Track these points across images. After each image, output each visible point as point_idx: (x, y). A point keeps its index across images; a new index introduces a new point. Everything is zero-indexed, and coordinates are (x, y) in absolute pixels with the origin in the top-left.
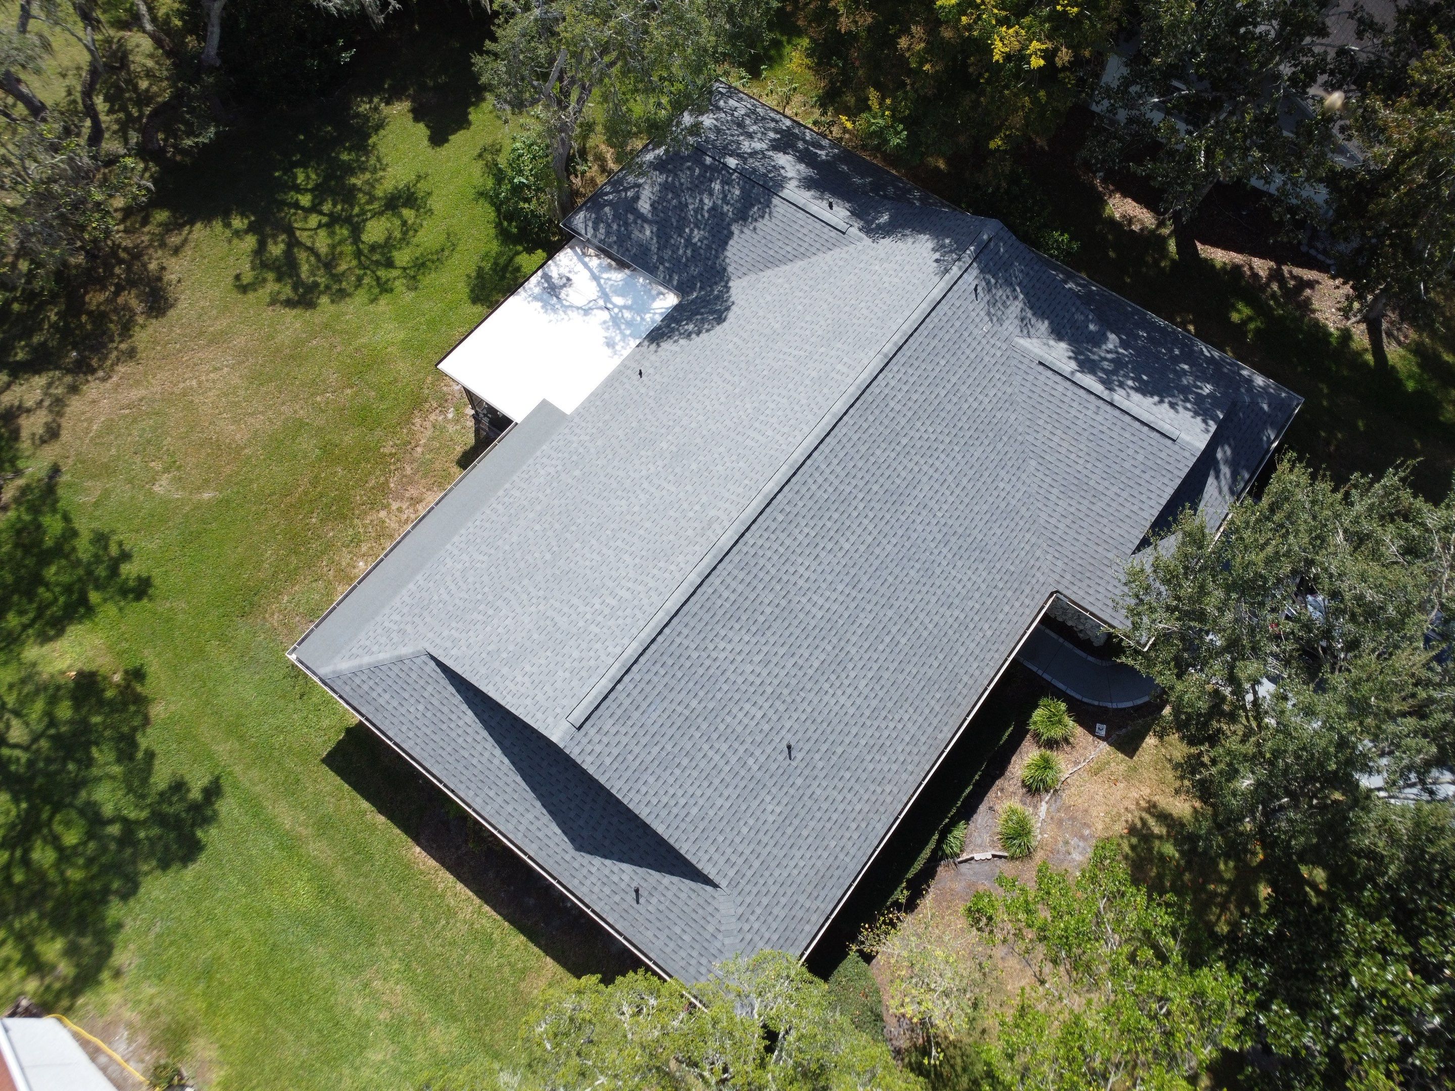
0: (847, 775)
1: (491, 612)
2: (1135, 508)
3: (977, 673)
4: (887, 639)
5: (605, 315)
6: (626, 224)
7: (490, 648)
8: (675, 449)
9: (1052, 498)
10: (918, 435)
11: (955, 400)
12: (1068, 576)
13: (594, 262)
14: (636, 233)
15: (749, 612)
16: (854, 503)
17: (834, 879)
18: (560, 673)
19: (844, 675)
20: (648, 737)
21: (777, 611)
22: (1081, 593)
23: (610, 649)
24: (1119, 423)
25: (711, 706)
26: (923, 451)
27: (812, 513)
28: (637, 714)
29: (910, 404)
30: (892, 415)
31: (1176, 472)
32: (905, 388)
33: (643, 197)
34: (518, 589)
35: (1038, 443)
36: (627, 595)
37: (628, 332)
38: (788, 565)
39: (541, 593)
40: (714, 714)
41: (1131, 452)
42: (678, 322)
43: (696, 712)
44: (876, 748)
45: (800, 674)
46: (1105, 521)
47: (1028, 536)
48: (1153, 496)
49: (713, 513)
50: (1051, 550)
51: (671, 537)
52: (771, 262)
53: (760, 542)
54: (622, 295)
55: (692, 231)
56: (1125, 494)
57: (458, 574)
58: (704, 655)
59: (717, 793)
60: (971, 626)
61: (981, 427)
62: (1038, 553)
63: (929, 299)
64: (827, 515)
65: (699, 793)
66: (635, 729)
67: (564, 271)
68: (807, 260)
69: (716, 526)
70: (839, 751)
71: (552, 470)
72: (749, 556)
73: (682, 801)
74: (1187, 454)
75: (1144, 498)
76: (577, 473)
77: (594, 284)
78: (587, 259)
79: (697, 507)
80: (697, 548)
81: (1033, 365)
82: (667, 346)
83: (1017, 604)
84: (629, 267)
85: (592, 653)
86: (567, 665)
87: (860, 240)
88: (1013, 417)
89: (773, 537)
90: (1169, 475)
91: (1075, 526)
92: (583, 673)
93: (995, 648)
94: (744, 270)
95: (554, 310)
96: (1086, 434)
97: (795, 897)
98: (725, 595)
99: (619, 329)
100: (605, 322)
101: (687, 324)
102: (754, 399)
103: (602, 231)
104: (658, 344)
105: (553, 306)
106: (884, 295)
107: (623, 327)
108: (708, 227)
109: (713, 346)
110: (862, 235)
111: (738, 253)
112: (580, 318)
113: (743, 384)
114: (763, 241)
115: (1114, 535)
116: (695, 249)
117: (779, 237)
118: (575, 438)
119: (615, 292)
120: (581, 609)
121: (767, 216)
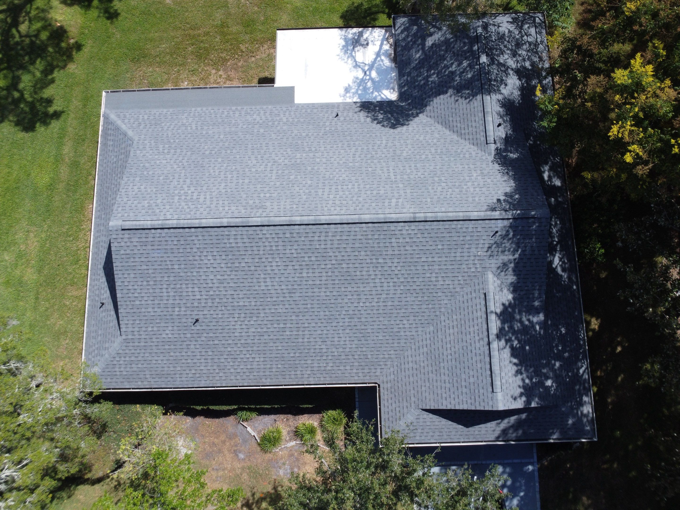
0: (210, 353)
1: (166, 151)
2: (444, 395)
3: (306, 376)
4: (282, 326)
5: (360, 75)
6: (414, 43)
7: (146, 165)
8: (298, 162)
9: (421, 350)
10: (390, 264)
11: (426, 268)
12: (389, 385)
13: (386, 47)
14: (414, 50)
15: (234, 257)
16: (327, 262)
17: (167, 380)
19: (248, 319)
20: (146, 260)
21: (247, 268)
22: (386, 397)
23: (168, 213)
24: (482, 357)
25: (182, 274)
26: (385, 273)
27: (304, 247)
28: (149, 247)
29: (402, 248)
30: (387, 244)
31: (477, 403)
32: (408, 240)
33: (433, 37)
34: (184, 153)
35: (443, 324)
36: (202, 200)
37: (360, 92)
38: (270, 256)
40: (180, 278)
41: (471, 373)
42: (380, 109)
43: (174, 271)
44: (233, 357)
45: (230, 300)
46: (428, 384)
47: (392, 352)
48: (457, 400)
49: (268, 204)
50: (396, 368)
51: (244, 196)
52: (446, 124)
53: (268, 236)
54: (378, 73)
55: (434, 74)
56: (448, 385)
57: (180, 124)
58: (199, 254)
59: (152, 306)
60: (324, 358)
61: (425, 291)
62: (389, 363)
63: (468, 214)
64: (310, 255)
65: (146, 298)
66: (144, 252)
67: (371, 39)
68: (459, 139)
69: (260, 211)
70: (216, 342)
71: (258, 119)
72: (258, 237)
73: (136, 295)
74: (491, 403)
75: (452, 396)
76: (262, 131)
77: (374, 57)
78: (385, 42)
81: (482, 291)
82: (362, 114)
83: (355, 371)
84: (396, 63)
85: (162, 207)
86: (152, 202)
87: (490, 154)
88: (446, 302)
89: (276, 240)
90: (473, 401)
91: (415, 371)
92: (150, 211)
93: (325, 375)
94: (432, 115)
95: (346, 52)
96: (465, 344)
97: (145, 369)
98: (231, 241)
99: (359, 87)
100: (357, 78)
101: (382, 114)
102: (350, 175)
103: (403, 36)
104: (361, 110)
105: (348, 50)
106: (457, 190)
107: (361, 88)
108: (441, 79)
109: (374, 135)
110: (493, 153)
111: (439, 105)
112: (351, 66)
113: (356, 164)
114: (454, 110)
115: (424, 394)
116: (426, 84)
117: (461, 115)
118: (282, 116)
119: (377, 69)
120: (185, 186)
121: (468, 100)
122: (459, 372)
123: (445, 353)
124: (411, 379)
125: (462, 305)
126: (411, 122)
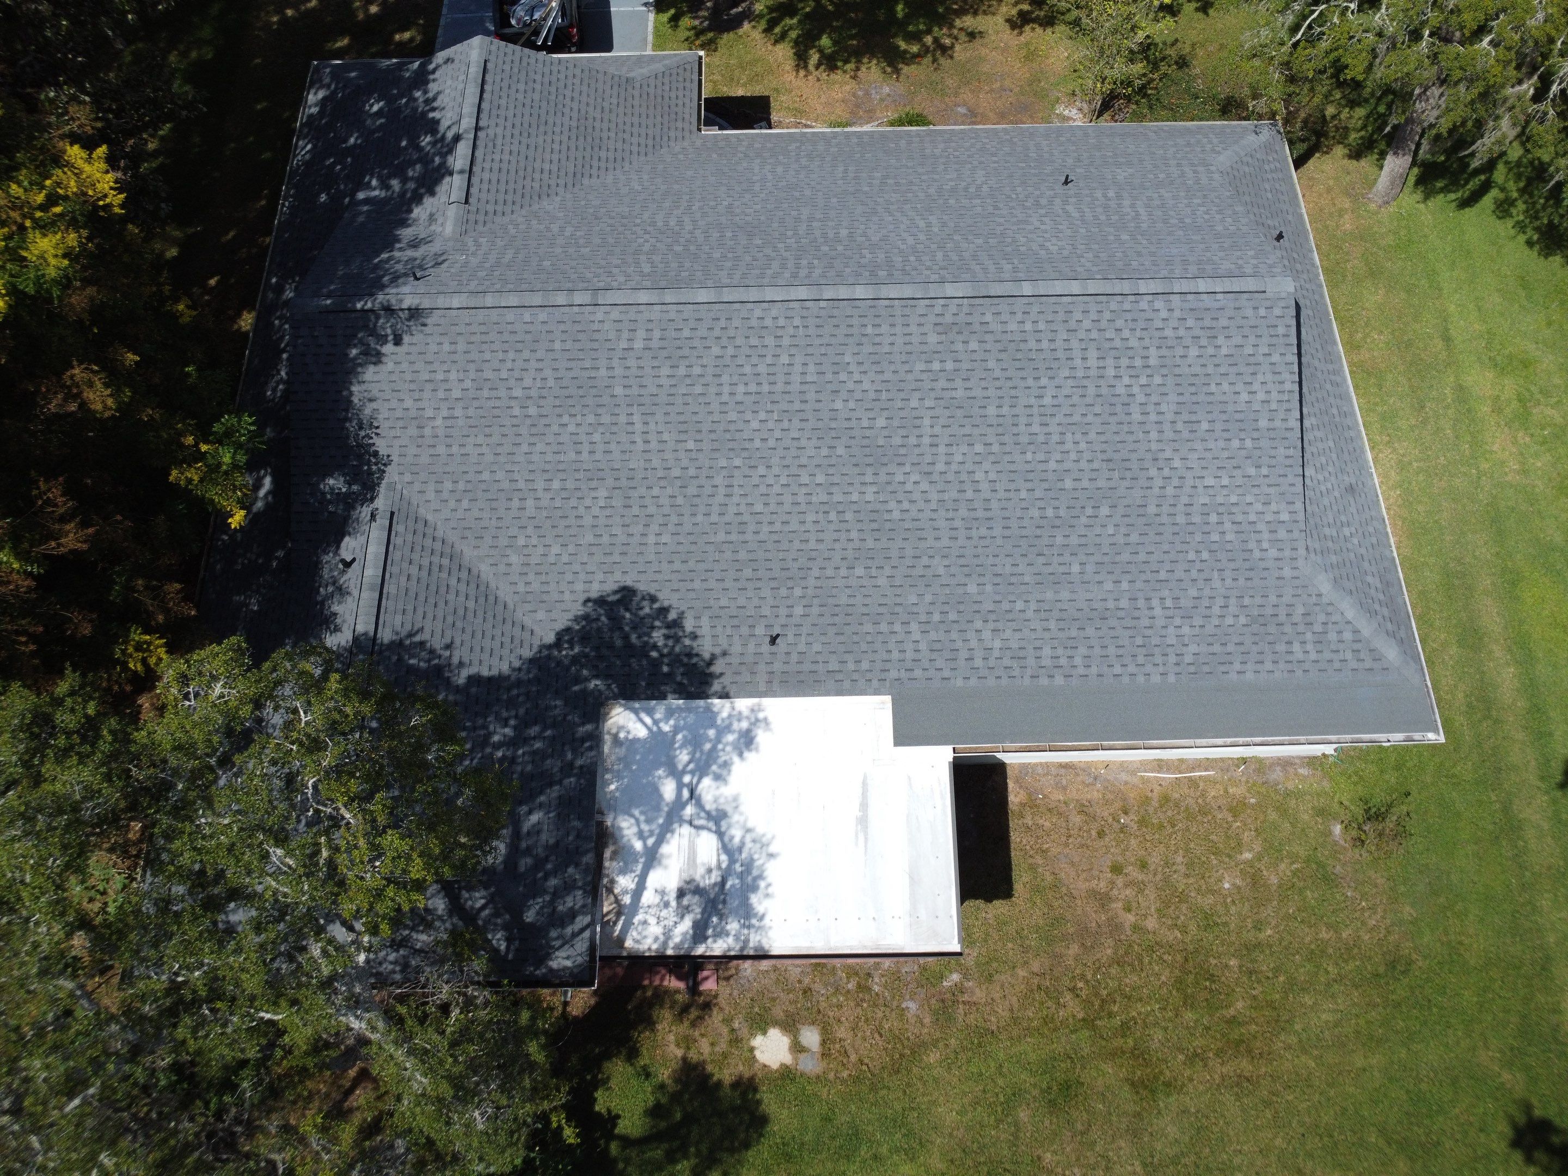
1: (1213, 518)
5: (707, 787)
6: (539, 864)
7: (1252, 471)
8: (869, 471)
9: (611, 155)
10: (659, 244)
11: (582, 241)
13: (625, 883)
14: (544, 838)
16: (794, 245)
18: (1224, 351)
19: (960, 186)
23: (1164, 314)
24: (494, 112)
25: (1111, 229)
26: (671, 235)
27: (845, 260)
28: (1191, 258)
29: (630, 261)
30: (661, 265)
31: (518, 55)
32: (616, 270)
34: (1165, 509)
35: (561, 182)
36: (1093, 354)
37: (712, 733)
38: (920, 250)
39: (1153, 472)
40: (1113, 225)
41: (520, 96)
42: (656, 664)
43: (1129, 233)
46: (606, 104)
49: (933, 338)
51: (991, 364)
52: (486, 596)
54: (656, 792)
55: (497, 746)
56: (568, 93)
57: (1198, 621)
59: (1164, 198)
65: (1181, 205)
66: (1201, 253)
67: (670, 915)
68: (459, 547)
69: (948, 319)
70: (1022, 165)
71: (987, 635)
74: (494, 48)
76: (972, 589)
77: (665, 849)
78: (627, 900)
79: (936, 366)
80: (988, 318)
81: (473, 208)
82: (706, 645)
84: (601, 824)
85: (1181, 332)
86: (1211, 351)
87: (392, 487)
89: (908, 268)
91: (628, 129)
92: (1207, 323)
94: (517, 631)
95: (749, 865)
96: (524, 140)
98: (1009, 266)
99: (714, 748)
100: (718, 777)
101: (655, 647)
102: (741, 425)
103: (569, 902)
104: (710, 663)
105: (741, 876)
106: (488, 374)
107: (708, 746)
108: (480, 721)
109: (677, 565)
110: (382, 489)
111: (497, 652)
112: (736, 818)
113: (723, 463)
114: (459, 624)
115: (615, 93)
116: (524, 724)
117: (441, 604)
118: (923, 646)
119: (657, 808)
120: (1140, 398)
121: (417, 639)
122: (544, 104)
123: (565, 139)
124: (636, 120)
125: (518, 198)
126: (579, 609)
